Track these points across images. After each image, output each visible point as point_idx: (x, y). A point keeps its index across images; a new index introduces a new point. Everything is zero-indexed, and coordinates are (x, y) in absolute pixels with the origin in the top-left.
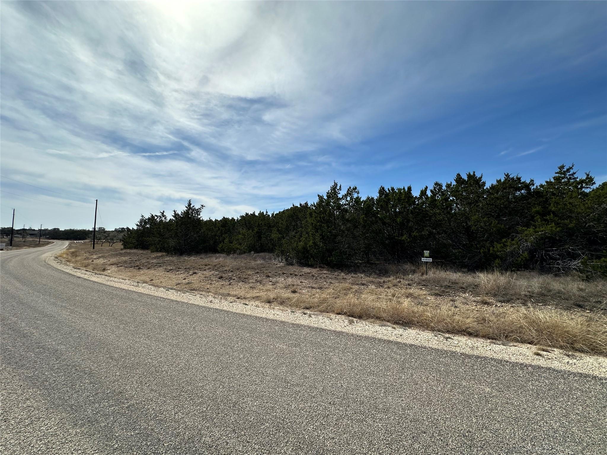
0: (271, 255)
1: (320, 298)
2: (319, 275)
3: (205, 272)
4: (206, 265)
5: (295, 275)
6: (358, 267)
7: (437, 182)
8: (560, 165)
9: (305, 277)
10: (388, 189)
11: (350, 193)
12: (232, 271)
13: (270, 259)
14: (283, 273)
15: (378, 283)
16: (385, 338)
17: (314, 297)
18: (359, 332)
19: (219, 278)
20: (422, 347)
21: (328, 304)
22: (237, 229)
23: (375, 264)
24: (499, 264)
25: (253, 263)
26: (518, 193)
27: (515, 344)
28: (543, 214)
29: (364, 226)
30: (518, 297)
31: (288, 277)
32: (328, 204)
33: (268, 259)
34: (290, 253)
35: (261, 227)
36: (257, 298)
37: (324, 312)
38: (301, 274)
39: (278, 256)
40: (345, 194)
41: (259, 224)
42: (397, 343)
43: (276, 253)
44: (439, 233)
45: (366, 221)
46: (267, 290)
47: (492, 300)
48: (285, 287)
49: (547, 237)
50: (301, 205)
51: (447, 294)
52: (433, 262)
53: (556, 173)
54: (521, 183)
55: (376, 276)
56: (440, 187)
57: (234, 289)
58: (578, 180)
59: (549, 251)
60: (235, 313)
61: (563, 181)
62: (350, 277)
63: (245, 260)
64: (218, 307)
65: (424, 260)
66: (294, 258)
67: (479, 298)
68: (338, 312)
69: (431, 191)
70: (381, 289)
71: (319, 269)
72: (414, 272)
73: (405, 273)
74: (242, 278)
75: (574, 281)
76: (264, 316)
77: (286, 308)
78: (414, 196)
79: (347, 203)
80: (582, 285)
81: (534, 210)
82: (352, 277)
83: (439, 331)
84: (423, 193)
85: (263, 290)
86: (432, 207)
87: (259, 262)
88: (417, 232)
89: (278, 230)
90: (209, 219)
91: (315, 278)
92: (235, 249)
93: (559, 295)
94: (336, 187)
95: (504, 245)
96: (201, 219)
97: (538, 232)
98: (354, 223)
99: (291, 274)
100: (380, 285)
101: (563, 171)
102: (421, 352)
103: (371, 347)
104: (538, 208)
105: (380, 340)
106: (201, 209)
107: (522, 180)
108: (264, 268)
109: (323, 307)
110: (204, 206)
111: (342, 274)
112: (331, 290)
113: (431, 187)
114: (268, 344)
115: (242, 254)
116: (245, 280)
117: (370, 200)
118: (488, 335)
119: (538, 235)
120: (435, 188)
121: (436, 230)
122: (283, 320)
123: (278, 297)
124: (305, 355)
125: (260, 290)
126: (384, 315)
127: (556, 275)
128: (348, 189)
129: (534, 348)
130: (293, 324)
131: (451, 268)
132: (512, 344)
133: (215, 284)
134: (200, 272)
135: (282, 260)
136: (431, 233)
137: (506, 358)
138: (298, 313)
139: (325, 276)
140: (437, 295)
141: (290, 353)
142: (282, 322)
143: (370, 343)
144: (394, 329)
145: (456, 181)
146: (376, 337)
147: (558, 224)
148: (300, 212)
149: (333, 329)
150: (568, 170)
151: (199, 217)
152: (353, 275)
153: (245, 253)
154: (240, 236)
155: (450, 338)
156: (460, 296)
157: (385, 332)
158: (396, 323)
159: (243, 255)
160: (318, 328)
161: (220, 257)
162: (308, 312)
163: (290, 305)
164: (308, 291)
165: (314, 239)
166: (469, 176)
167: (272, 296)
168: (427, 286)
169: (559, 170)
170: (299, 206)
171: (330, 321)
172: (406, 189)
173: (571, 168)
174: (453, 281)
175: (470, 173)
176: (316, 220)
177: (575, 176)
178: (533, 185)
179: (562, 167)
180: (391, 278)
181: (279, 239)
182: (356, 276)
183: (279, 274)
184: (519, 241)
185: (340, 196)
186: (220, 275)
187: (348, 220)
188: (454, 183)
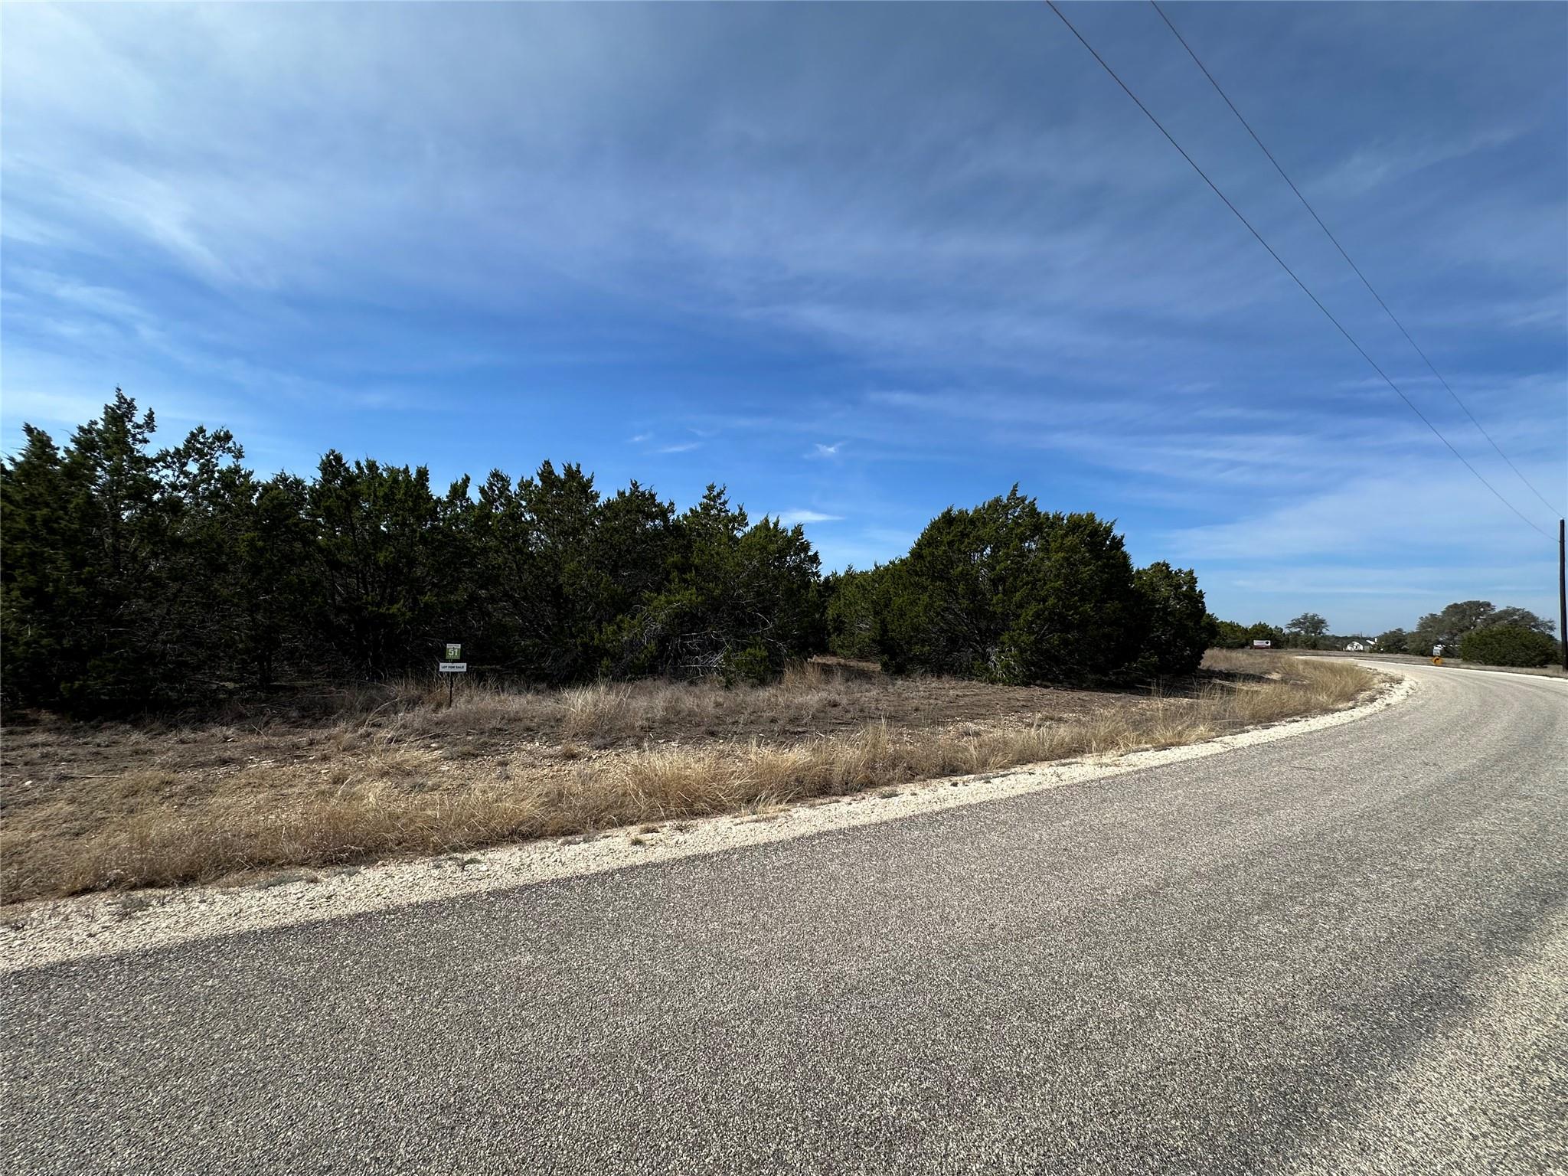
6: (218, 704)
7: (497, 471)
8: (709, 485)
10: (357, 463)
11: (198, 447)
15: (290, 750)
16: (268, 923)
18: (159, 936)
20: (388, 912)
21: (30, 865)
23: (293, 688)
24: (607, 668)
26: (649, 525)
27: (608, 832)
28: (683, 568)
30: (629, 733)
40: (177, 449)
42: (308, 927)
44: (492, 599)
47: (583, 748)
49: (686, 614)
51: (493, 749)
52: (469, 672)
53: (704, 497)
54: (656, 506)
55: (284, 728)
56: (503, 485)
58: (729, 514)
59: (686, 639)
61: (712, 512)
65: (445, 667)
67: (560, 747)
68: (78, 888)
69: (482, 491)
70: (296, 768)
72: (413, 703)
73: (388, 708)
75: (710, 690)
78: (435, 498)
79: (184, 481)
80: (721, 696)
81: (670, 560)
82: (182, 742)
84: (458, 491)
86: (479, 533)
88: (437, 595)
93: (689, 718)
94: (128, 415)
95: (619, 627)
97: (672, 603)
98: (209, 553)
100: (294, 754)
101: (712, 495)
102: (383, 924)
104: (675, 558)
105: (243, 938)
107: (658, 500)
117: (287, 486)
118: (563, 828)
119: (672, 608)
120: (491, 485)
121: (487, 589)
128: (193, 435)
129: (635, 831)
131: (513, 683)
132: (602, 835)
136: (473, 598)
137: (581, 870)
139: (36, 753)
140: (466, 756)
143: (198, 960)
144: (311, 885)
145: (542, 476)
146: (231, 932)
147: (701, 589)
149: (17, 965)
150: (719, 494)
155: (472, 861)
156: (520, 750)
157: (274, 904)
158: (327, 863)
166: (569, 471)
168: (446, 736)
169: (707, 493)
171: (13, 934)
172: (413, 473)
173: (722, 492)
174: (512, 716)
175: (570, 465)
177: (727, 507)
178: (673, 512)
179: (711, 488)
180: (340, 728)
184: (644, 619)
187: (178, 543)
188: (537, 482)
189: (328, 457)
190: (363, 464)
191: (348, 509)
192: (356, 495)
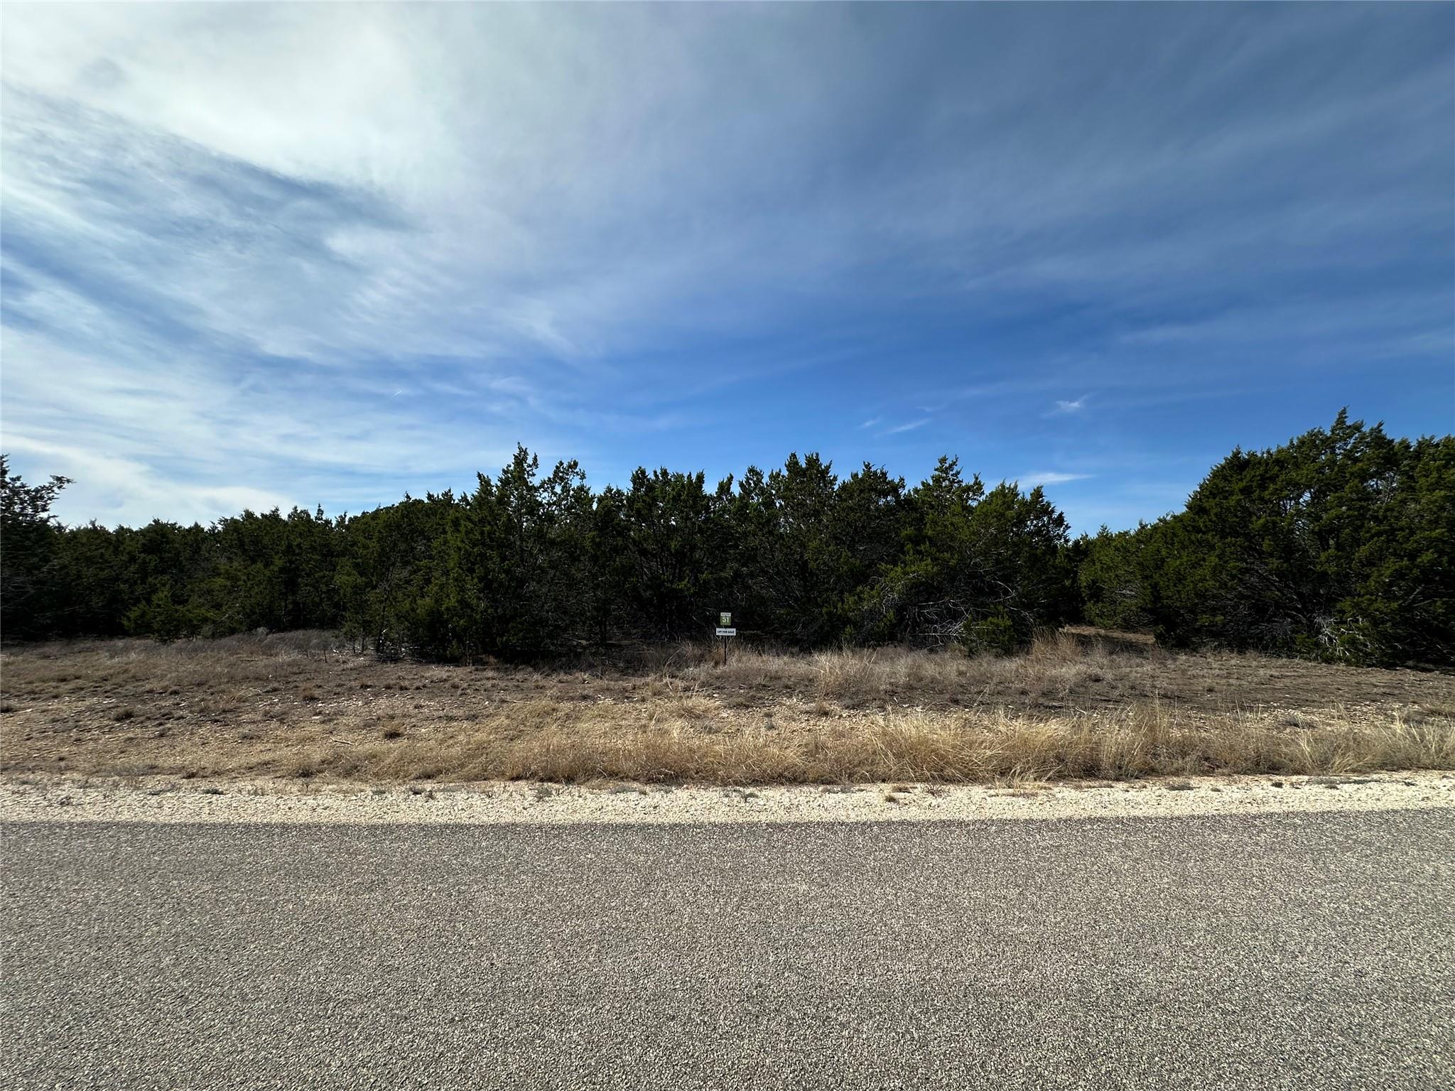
0: (328, 634)
1: (468, 743)
2: (471, 683)
3: (54, 705)
4: (64, 680)
5: (402, 688)
6: (578, 656)
7: (752, 467)
8: (941, 457)
9: (432, 692)
10: (655, 472)
11: (560, 474)
12: (176, 693)
13: (325, 647)
14: (362, 687)
15: (621, 692)
16: (619, 820)
17: (451, 742)
18: (559, 816)
19: (118, 719)
20: (695, 826)
21: (491, 757)
22: (207, 559)
23: (620, 646)
24: (850, 634)
25: (261, 663)
26: (882, 501)
27: (863, 786)
28: (917, 540)
29: (594, 559)
30: (874, 695)
31: (376, 695)
32: (502, 500)
33: (317, 646)
34: (391, 629)
35: (298, 555)
36: (265, 767)
37: (476, 778)
38: (421, 684)
39: (353, 638)
40: (549, 478)
41: (289, 546)
42: (644, 827)
43: (344, 630)
44: (752, 575)
45: (599, 545)
46: (303, 741)
47: (835, 707)
48: (365, 726)
49: (922, 584)
50: (430, 496)
51: (760, 701)
52: (739, 636)
53: (936, 470)
54: (887, 484)
55: (617, 675)
56: (758, 479)
57: (178, 749)
58: (964, 484)
59: (924, 608)
60: (165, 825)
61: (944, 484)
62: (554, 684)
63: (232, 655)
64: (95, 818)
65: (720, 632)
66: (403, 642)
67: (813, 704)
68: (515, 775)
69: (741, 485)
70: (627, 705)
71: (473, 668)
72: (700, 660)
73: (681, 663)
74: (213, 712)
75: (953, 658)
76: (276, 818)
77: (358, 785)
78: (708, 495)
79: (555, 499)
80: (963, 665)
81: (904, 533)
82: (560, 682)
83: (737, 785)
84: (724, 488)
85: (287, 739)
86: (740, 520)
87: (283, 658)
88: (711, 573)
89: (357, 566)
90: (90, 526)
91: (459, 692)
92: (195, 622)
93: (932, 686)
94: (525, 459)
95: (859, 597)
96: (52, 523)
97: (908, 574)
98: (569, 548)
99: (388, 687)
100: (625, 695)
101: (946, 469)
102: (693, 835)
103: (582, 847)
104: (908, 531)
105: (606, 827)
106: (55, 489)
107: (889, 478)
108: (301, 677)
109: (472, 767)
110: (68, 481)
111: (536, 676)
112: (502, 721)
113: (740, 476)
114: (277, 903)
115: (222, 635)
116: (222, 718)
117: (612, 496)
118: (822, 776)
119: (908, 579)
120: (748, 479)
121: (748, 567)
122: (344, 820)
123: (338, 757)
124: (398, 909)
125: (278, 740)
126: (626, 765)
127: (932, 651)
128: (557, 467)
129: (887, 788)
130: (375, 827)
131: (772, 646)
132: (857, 788)
133: (95, 740)
134: (31, 703)
135: (364, 648)
136: (737, 574)
137: (842, 818)
138: (397, 795)
139: (489, 684)
140: (739, 706)
141: (350, 913)
142: (336, 827)
143: (581, 838)
144: (643, 796)
145: (788, 467)
146: (598, 822)
147: (937, 559)
148: (428, 516)
149: (491, 820)
150: (951, 466)
151: (44, 515)
152: (563, 676)
153: (232, 631)
154: (220, 581)
155: (752, 795)
156: (781, 705)
157: (621, 806)
158: (650, 780)
159: (226, 641)
160: (447, 826)
161: (126, 650)
162: (428, 786)
163: (376, 775)
164: (436, 730)
165: (462, 590)
166: (810, 461)
167: (317, 754)
168: (723, 688)
169: (939, 465)
170: (426, 501)
171: (487, 800)
172: (694, 477)
173: (954, 463)
174: (773, 674)
175: (811, 456)
176: (468, 539)
177: (960, 477)
178: (904, 487)
179: (943, 460)
180: (652, 677)
181: (358, 590)
182: (570, 678)
183: (351, 689)
184: (882, 589)
185: (535, 481)
186: (125, 706)
187: (553, 543)
188: (785, 473)
189: (637, 472)
190: (659, 472)
191: (650, 510)
192: (655, 499)
